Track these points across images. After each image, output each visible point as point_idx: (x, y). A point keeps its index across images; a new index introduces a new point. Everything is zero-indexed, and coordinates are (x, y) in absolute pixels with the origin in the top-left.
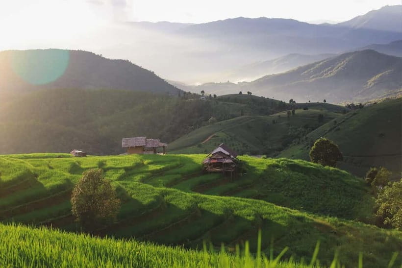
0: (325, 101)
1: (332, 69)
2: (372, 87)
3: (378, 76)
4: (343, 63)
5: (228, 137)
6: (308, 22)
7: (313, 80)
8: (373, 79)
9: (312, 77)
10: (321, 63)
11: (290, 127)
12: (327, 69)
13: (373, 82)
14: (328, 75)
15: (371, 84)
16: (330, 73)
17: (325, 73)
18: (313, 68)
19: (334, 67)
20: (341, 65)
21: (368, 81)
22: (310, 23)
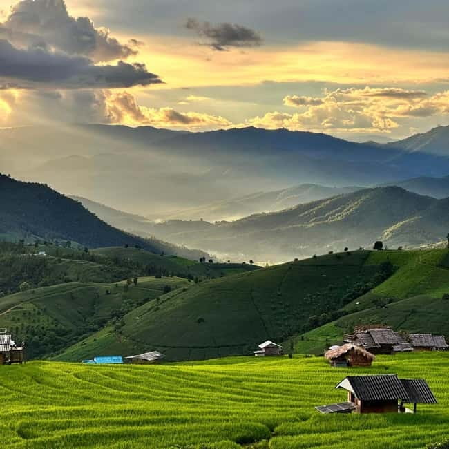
0: (251, 262)
1: (341, 211)
2: (388, 239)
3: (398, 225)
4: (356, 203)
5: (34, 310)
6: (346, 139)
7: (313, 224)
8: (392, 228)
9: (313, 220)
10: (328, 202)
11: (125, 301)
12: (334, 211)
13: (391, 232)
14: (334, 218)
15: (388, 235)
16: (338, 216)
17: (331, 215)
18: (316, 208)
19: (344, 208)
20: (353, 206)
21: (385, 231)
22: (349, 140)
